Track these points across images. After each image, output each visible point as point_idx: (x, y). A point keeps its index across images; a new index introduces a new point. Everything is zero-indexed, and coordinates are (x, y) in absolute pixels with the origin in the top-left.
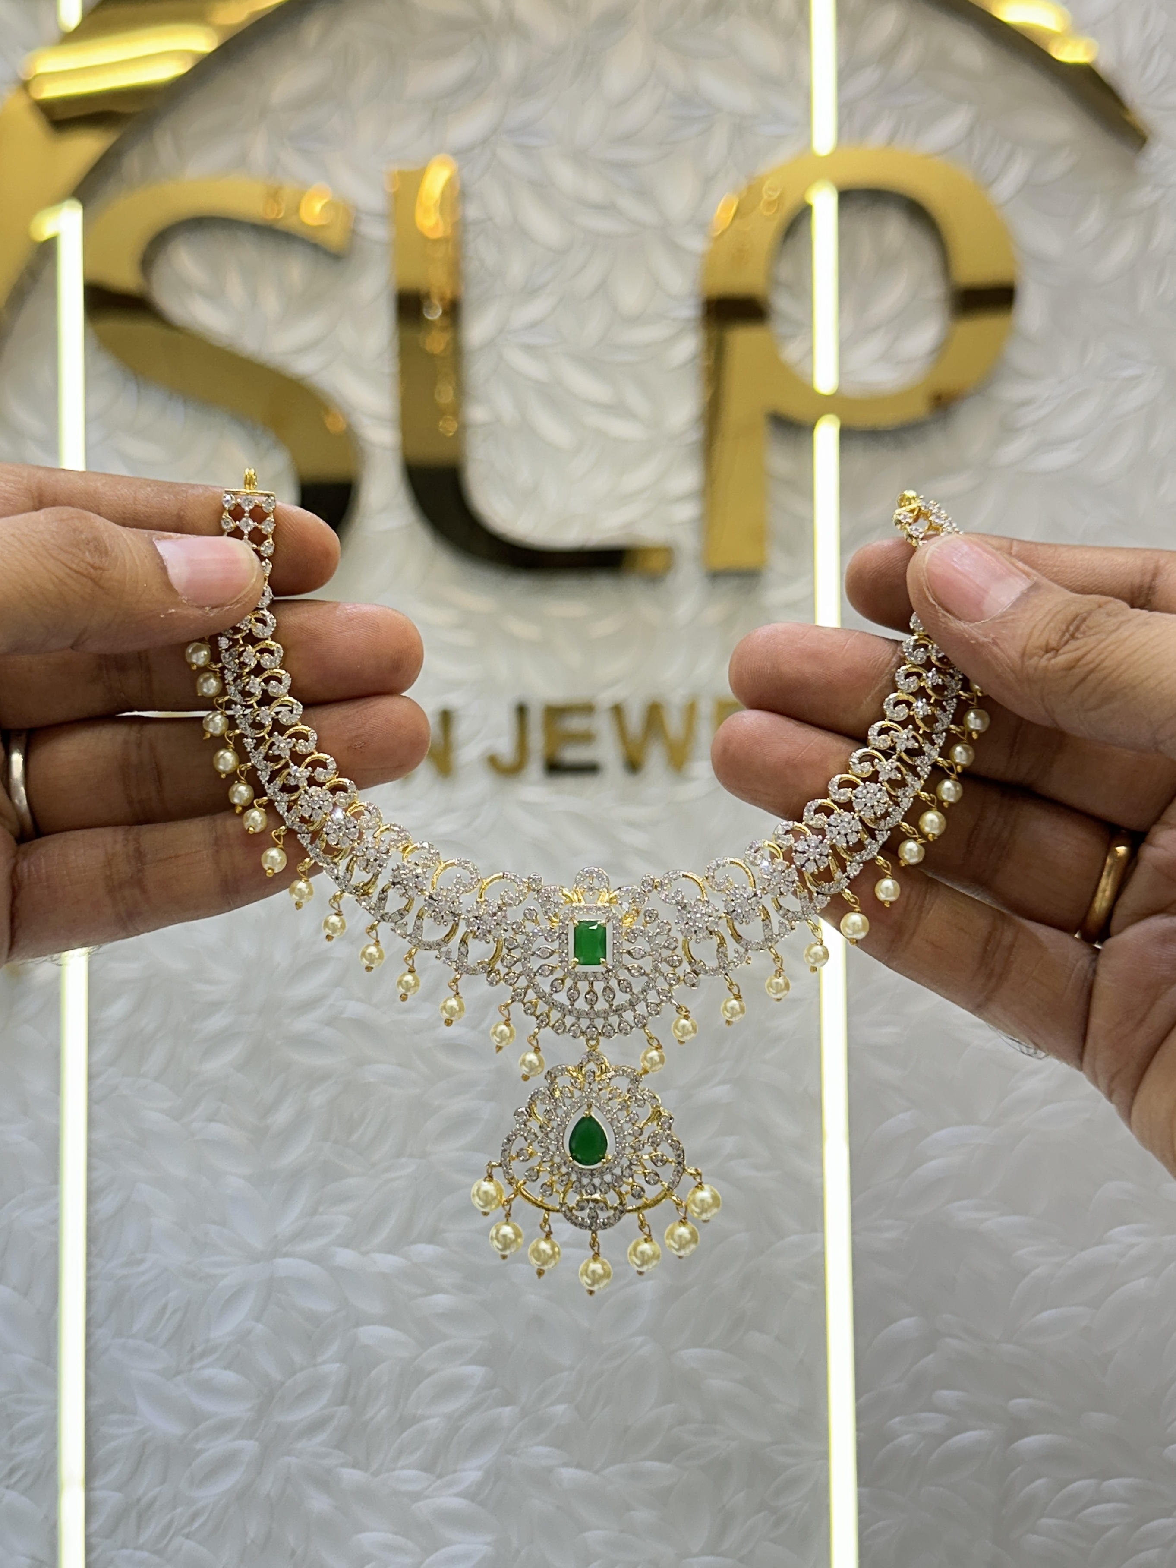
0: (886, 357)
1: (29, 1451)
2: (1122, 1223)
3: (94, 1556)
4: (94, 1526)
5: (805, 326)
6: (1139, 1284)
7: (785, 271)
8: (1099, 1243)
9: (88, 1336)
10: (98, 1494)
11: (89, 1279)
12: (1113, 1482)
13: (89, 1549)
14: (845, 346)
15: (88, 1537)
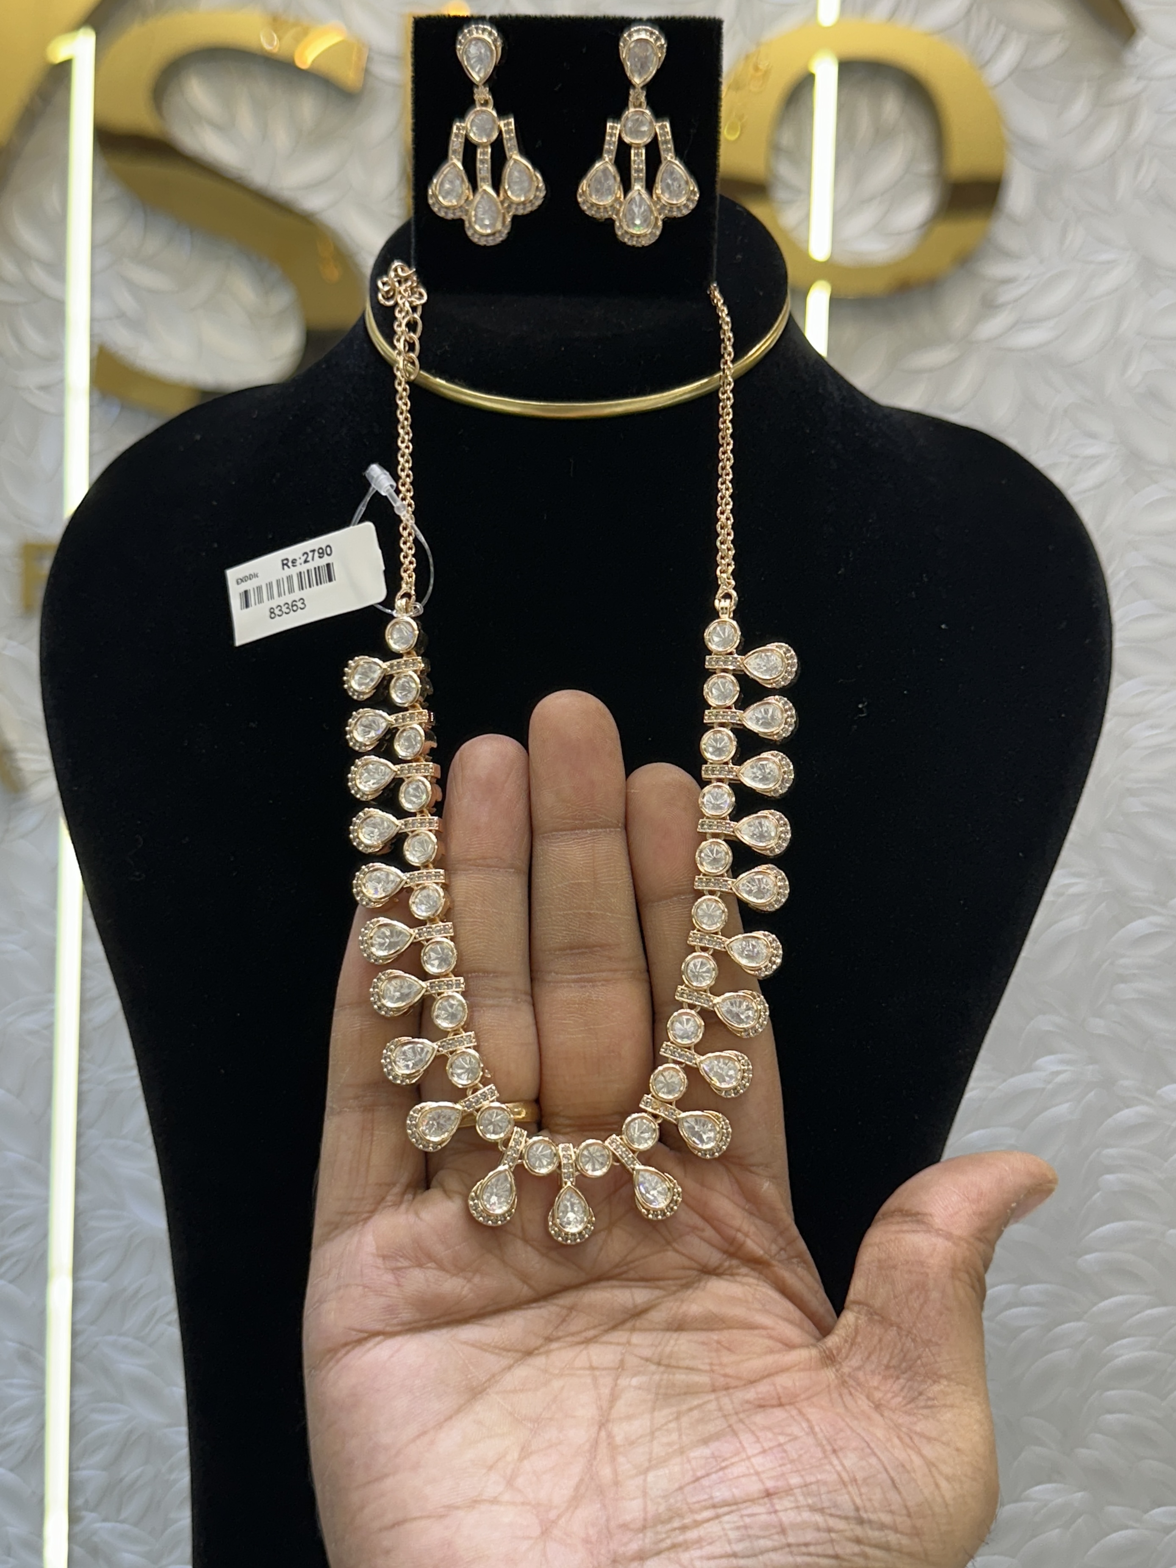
0: (879, 228)
1: (19, 1242)
2: (1051, 1053)
3: (79, 1341)
4: (80, 1314)
5: (804, 192)
6: (1062, 1109)
7: (786, 139)
8: (1029, 1070)
9: (79, 1136)
10: (85, 1283)
11: (80, 1082)
12: (1028, 1287)
13: (75, 1334)
14: (839, 216)
15: (73, 1324)
